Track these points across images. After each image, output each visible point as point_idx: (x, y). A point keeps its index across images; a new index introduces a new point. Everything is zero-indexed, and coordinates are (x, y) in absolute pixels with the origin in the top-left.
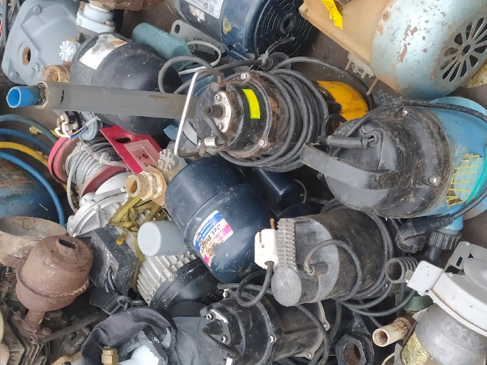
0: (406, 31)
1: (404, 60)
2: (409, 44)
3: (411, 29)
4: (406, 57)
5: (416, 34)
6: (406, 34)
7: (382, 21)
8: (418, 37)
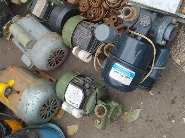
0: (26, 104)
1: (27, 114)
2: (27, 109)
3: (28, 104)
4: (27, 113)
5: (29, 105)
6: (26, 106)
7: (19, 101)
8: (30, 106)
